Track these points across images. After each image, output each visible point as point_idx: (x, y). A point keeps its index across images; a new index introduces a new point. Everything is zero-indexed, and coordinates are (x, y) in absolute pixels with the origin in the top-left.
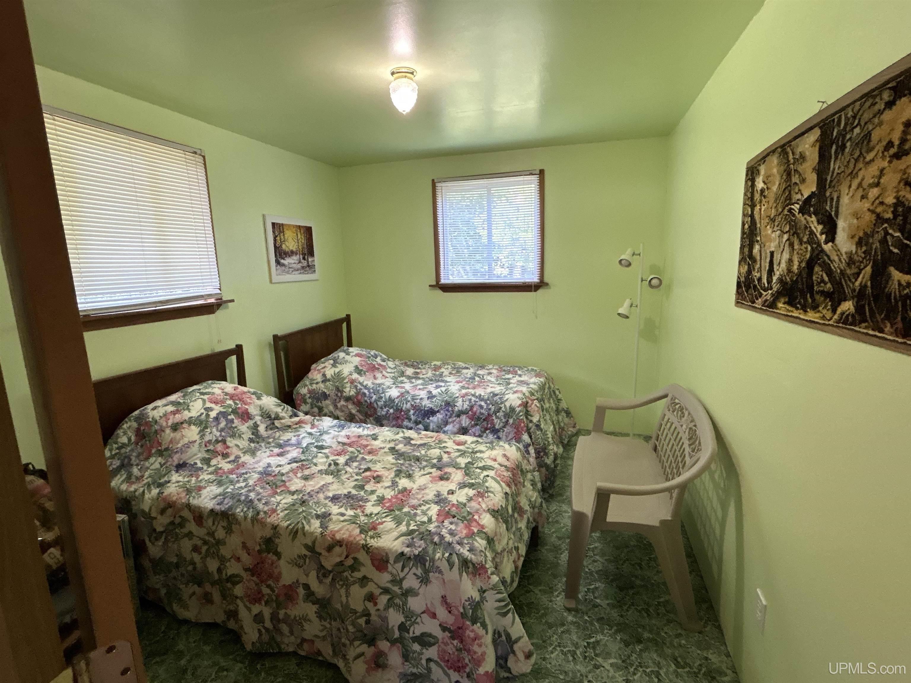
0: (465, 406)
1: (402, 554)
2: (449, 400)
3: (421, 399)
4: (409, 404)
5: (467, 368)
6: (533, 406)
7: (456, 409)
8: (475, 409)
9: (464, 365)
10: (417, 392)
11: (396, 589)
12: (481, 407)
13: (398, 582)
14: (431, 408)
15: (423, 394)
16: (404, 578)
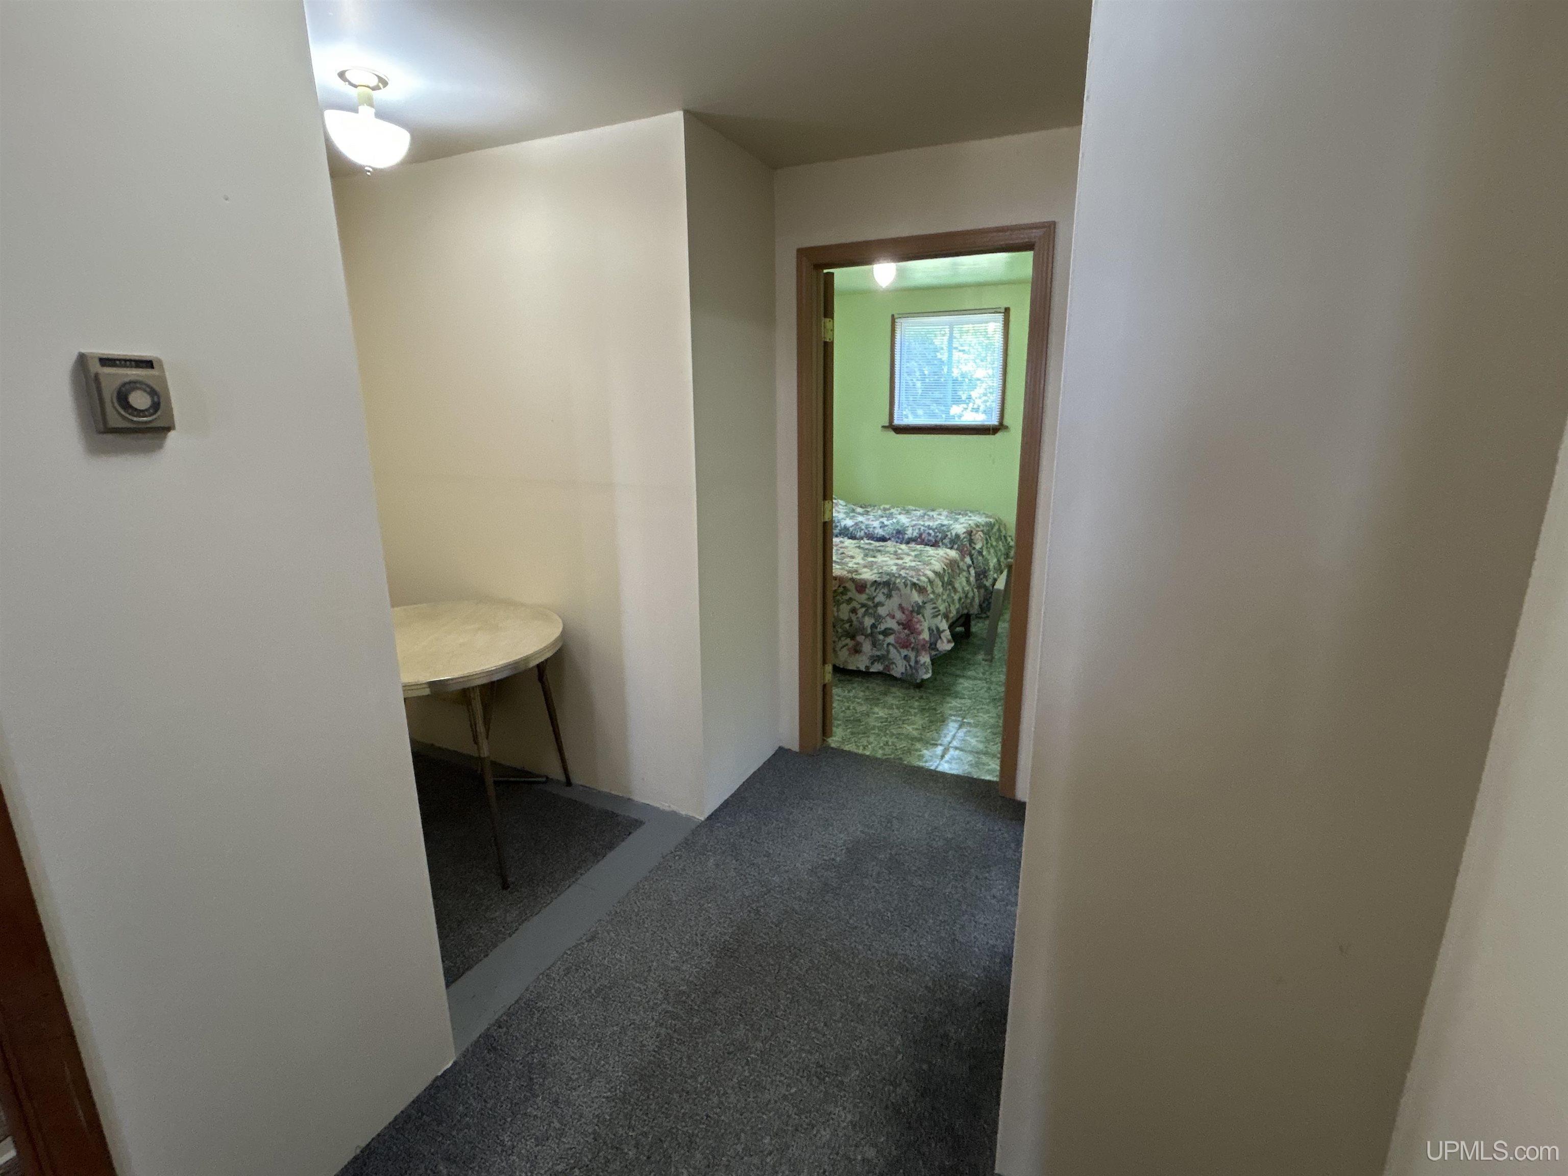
0: (915, 534)
1: (876, 581)
2: (900, 528)
3: (874, 528)
4: (862, 532)
5: (915, 510)
6: (977, 535)
7: (906, 536)
8: (923, 537)
9: (914, 508)
10: (870, 523)
11: (870, 603)
12: (929, 534)
13: (872, 599)
14: (883, 536)
15: (876, 524)
16: (876, 596)
